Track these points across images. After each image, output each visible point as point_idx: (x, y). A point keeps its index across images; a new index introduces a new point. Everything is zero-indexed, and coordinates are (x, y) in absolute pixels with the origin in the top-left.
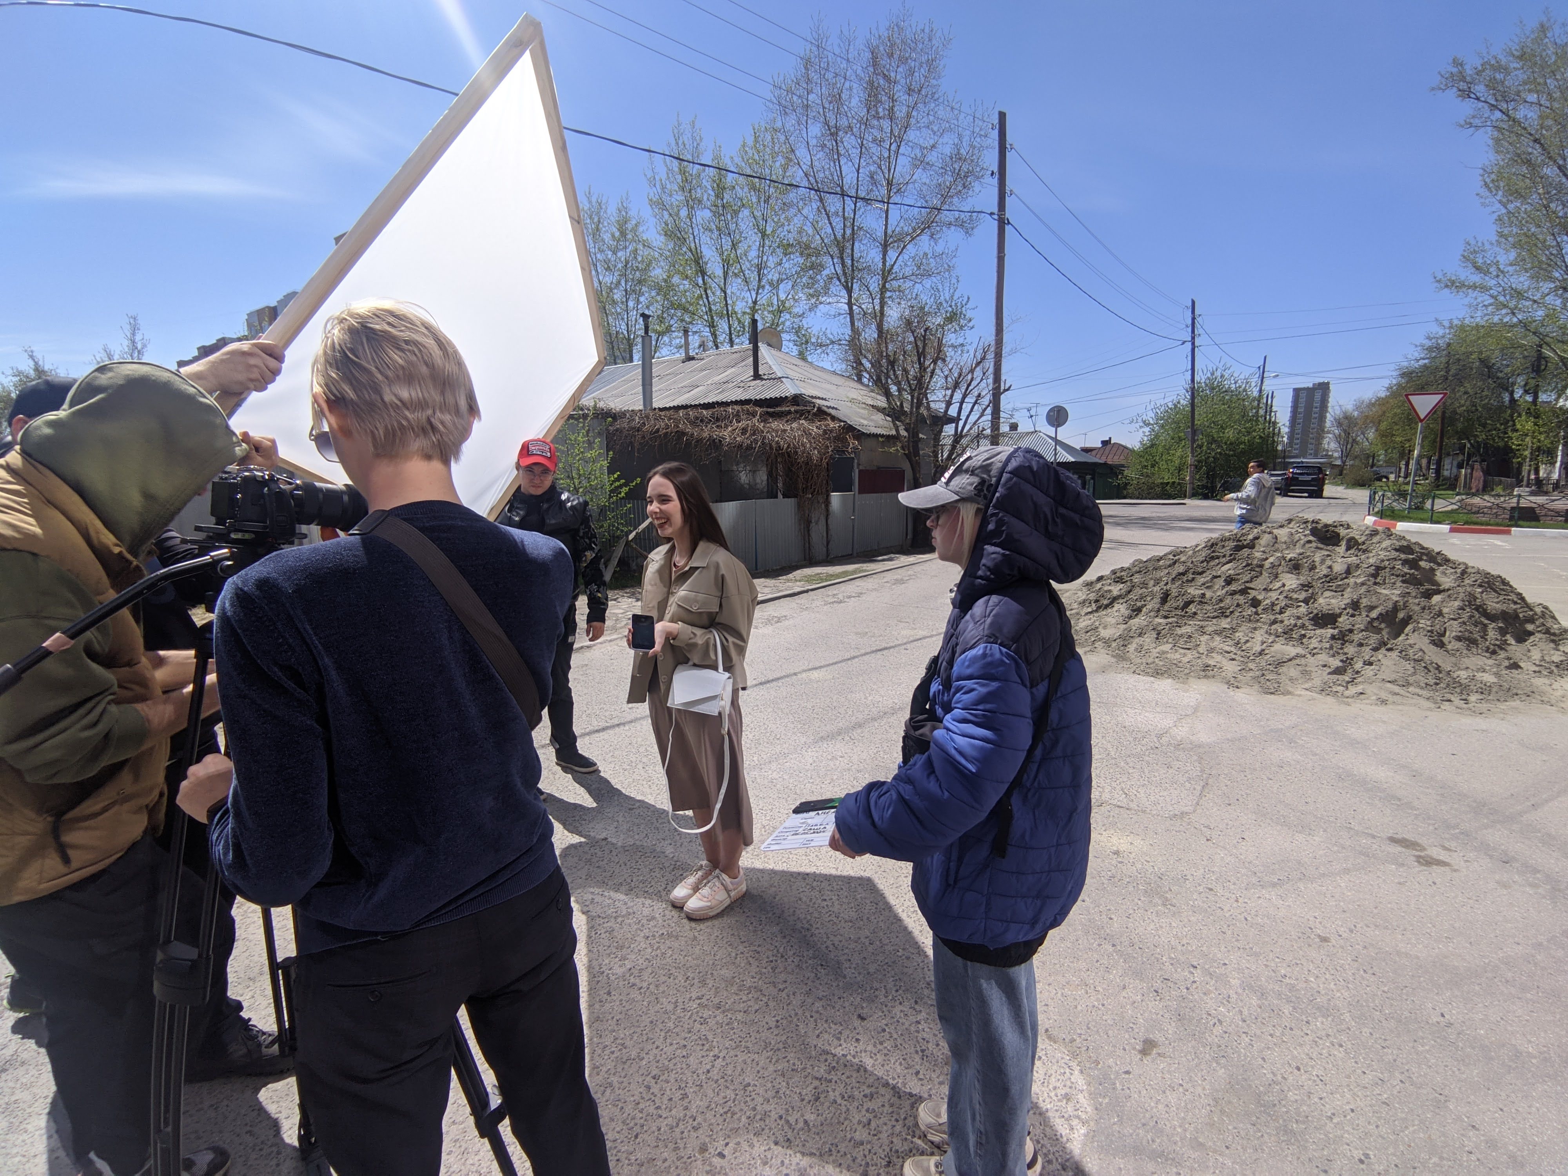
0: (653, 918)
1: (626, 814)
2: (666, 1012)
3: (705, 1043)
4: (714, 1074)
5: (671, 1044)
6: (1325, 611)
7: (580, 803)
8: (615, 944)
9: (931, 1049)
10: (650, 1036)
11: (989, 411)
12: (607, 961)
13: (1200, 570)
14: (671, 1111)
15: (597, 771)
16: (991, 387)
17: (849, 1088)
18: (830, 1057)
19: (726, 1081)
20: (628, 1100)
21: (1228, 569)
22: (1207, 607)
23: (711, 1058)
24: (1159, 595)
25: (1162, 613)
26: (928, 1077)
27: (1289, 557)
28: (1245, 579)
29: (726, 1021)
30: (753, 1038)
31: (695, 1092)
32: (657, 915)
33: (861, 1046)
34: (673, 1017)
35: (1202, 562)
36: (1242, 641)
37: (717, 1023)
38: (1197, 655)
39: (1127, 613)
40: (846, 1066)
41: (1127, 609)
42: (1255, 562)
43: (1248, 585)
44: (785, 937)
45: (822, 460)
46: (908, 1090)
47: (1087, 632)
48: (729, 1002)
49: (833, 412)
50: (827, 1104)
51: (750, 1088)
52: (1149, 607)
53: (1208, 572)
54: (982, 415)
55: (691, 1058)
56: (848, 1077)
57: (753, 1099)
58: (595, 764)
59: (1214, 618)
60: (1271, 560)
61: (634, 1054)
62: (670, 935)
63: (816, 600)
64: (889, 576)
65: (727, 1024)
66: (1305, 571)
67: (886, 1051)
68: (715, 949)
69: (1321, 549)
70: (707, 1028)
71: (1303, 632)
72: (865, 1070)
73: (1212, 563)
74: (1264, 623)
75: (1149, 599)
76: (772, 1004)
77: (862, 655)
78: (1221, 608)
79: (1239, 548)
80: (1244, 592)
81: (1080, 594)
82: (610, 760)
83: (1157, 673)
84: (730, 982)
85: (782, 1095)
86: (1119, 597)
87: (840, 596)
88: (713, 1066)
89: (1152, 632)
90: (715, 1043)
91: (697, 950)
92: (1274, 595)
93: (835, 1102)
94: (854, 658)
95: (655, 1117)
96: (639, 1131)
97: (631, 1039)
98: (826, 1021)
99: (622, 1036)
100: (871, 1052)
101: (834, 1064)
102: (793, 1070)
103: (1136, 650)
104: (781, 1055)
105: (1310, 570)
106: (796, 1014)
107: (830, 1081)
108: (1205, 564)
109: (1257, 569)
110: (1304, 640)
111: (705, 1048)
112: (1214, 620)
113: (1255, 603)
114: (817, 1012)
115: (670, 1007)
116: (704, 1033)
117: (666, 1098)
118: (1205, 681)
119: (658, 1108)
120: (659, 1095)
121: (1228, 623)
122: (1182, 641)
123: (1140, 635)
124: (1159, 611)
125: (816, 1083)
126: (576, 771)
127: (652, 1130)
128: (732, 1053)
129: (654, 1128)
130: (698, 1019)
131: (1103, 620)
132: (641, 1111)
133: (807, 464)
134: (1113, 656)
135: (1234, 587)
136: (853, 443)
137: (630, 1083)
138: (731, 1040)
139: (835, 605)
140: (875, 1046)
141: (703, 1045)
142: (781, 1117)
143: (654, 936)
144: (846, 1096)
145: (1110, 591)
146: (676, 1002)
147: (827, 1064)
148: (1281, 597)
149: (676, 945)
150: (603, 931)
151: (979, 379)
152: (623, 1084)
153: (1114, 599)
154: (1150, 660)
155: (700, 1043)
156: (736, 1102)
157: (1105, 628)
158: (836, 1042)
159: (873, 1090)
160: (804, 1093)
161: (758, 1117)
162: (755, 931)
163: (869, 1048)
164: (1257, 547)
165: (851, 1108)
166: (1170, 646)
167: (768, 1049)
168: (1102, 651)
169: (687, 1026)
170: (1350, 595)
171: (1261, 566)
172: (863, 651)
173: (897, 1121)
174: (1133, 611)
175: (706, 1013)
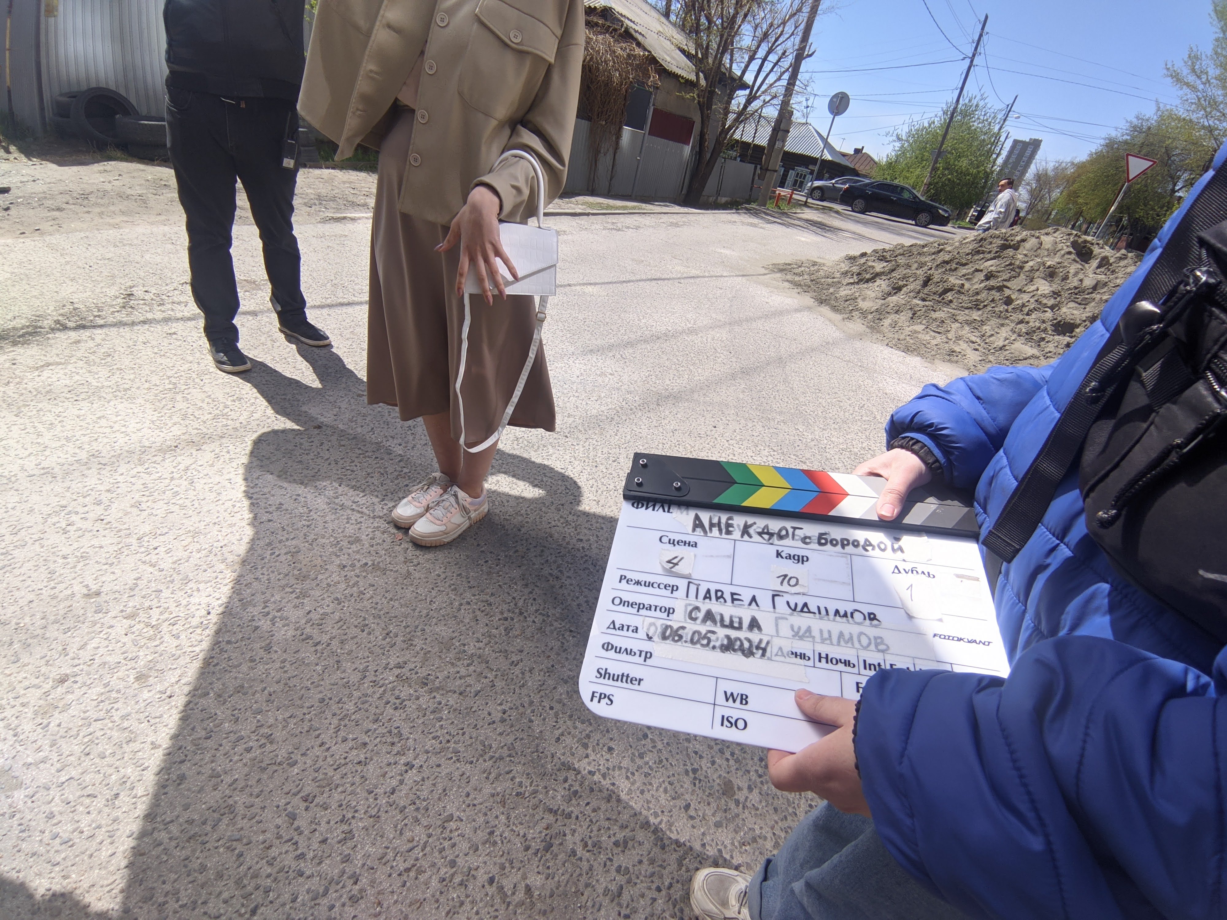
0: (358, 540)
1: (352, 401)
2: (347, 685)
3: (396, 740)
4: (402, 798)
5: (345, 740)
6: (1068, 320)
7: (299, 379)
8: (296, 572)
9: (704, 768)
10: (316, 724)
11: (786, 76)
12: (277, 597)
13: (964, 261)
14: (320, 863)
15: (329, 346)
16: (796, 47)
17: (595, 828)
18: (571, 775)
19: (418, 809)
20: (254, 839)
21: (990, 265)
22: (962, 297)
23: (401, 768)
24: (922, 279)
25: (921, 295)
26: (700, 814)
27: (1048, 263)
28: (1004, 277)
29: (432, 706)
30: (467, 736)
31: (366, 829)
32: (364, 537)
33: (614, 760)
34: (356, 694)
35: (968, 254)
36: (988, 334)
37: (419, 708)
38: (945, 340)
39: (888, 289)
40: (592, 790)
41: (888, 286)
42: (1017, 263)
43: (1005, 283)
44: (526, 585)
45: (621, 85)
46: (674, 836)
47: (846, 301)
48: (441, 676)
49: (640, 38)
50: (562, 856)
51: (453, 825)
52: (911, 287)
53: (971, 265)
54: (779, 79)
55: (371, 767)
56: (594, 811)
57: (454, 845)
58: (327, 338)
59: (966, 308)
60: (1031, 263)
61: (282, 753)
62: (375, 567)
63: (597, 223)
64: (665, 218)
65: (433, 712)
66: (1057, 280)
67: (646, 770)
68: (434, 593)
69: (1077, 262)
70: (404, 716)
71: (1044, 336)
72: (619, 800)
73: (976, 257)
74: (1012, 321)
75: (911, 280)
76: (499, 684)
77: (637, 281)
78: (977, 300)
79: (1004, 247)
80: (1000, 289)
81: (843, 265)
82: (348, 336)
83: (907, 350)
84: (446, 645)
85: (498, 839)
86: (882, 273)
87: (619, 225)
88: (401, 782)
89: (909, 311)
90: (411, 742)
91: (409, 593)
92: (1025, 297)
93: (574, 853)
94: (629, 281)
95: (292, 875)
96: (260, 900)
97: (284, 727)
98: (571, 716)
99: (271, 721)
100: (628, 770)
101: (577, 787)
102: (518, 794)
103: (891, 325)
104: (503, 767)
105: (1063, 280)
106: (531, 703)
107: (569, 816)
108: (970, 256)
109: (1017, 270)
110: (1042, 343)
111: (396, 749)
112: (967, 311)
113: (1008, 301)
114: (559, 701)
115: (354, 678)
116: (396, 724)
117: (317, 837)
118: (949, 364)
119: (302, 856)
120: (306, 832)
121: (979, 316)
122: (935, 324)
123: (897, 312)
124: (919, 293)
125: (550, 818)
126: (302, 342)
127: (281, 900)
128: (434, 760)
129: (287, 897)
130: (393, 700)
131: (863, 293)
132: (270, 864)
133: (607, 85)
134: (867, 327)
135: (992, 282)
136: (654, 77)
137: (263, 808)
138: (434, 738)
139: (614, 232)
140: (633, 760)
141: (393, 744)
142: (491, 881)
143: (353, 566)
144: (590, 843)
145: (873, 267)
146: (366, 669)
147: (566, 785)
148: (1032, 300)
149: (381, 582)
150: (283, 551)
151: (787, 36)
152: (253, 810)
153: (877, 275)
154: (902, 337)
155: (389, 740)
156: (428, 849)
157: (864, 300)
158: (581, 751)
159: (627, 833)
160: (529, 837)
161: (457, 879)
162: (489, 573)
163: (625, 763)
164: (1021, 248)
165: (596, 865)
166: (924, 327)
167: (487, 757)
168: (858, 320)
169: (373, 710)
170: (1093, 309)
171: (1021, 268)
172: (638, 277)
173: (659, 889)
174: (894, 289)
175: (405, 692)
